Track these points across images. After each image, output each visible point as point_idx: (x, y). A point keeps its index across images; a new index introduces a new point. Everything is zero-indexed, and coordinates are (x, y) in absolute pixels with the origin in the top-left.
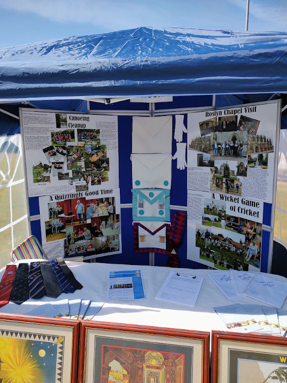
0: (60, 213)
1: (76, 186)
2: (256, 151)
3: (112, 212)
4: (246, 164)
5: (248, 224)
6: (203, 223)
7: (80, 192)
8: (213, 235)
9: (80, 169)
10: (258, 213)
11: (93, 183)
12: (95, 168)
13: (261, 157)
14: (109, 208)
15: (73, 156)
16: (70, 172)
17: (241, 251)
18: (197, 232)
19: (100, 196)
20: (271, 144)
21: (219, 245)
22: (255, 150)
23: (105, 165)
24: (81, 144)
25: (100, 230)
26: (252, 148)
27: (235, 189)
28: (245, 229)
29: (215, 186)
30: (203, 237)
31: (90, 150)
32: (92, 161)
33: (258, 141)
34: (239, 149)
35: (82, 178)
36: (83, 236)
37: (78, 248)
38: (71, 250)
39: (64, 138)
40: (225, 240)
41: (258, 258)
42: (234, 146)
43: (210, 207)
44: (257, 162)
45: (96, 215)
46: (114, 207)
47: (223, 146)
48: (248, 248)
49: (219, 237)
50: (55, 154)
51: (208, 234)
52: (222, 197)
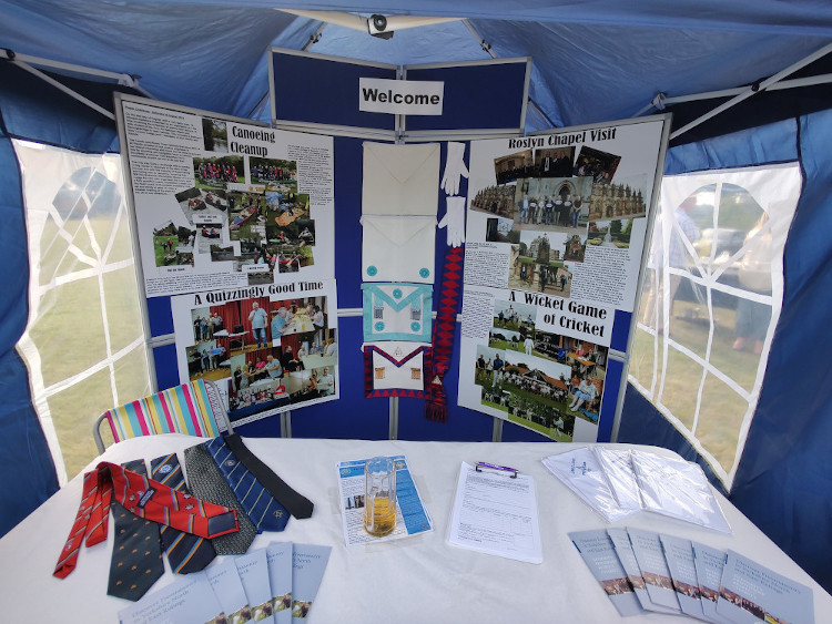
0: (217, 328)
1: (250, 275)
2: (608, 215)
3: (321, 324)
4: (583, 238)
5: (580, 348)
6: (491, 344)
7: (259, 286)
8: (507, 364)
9: (255, 240)
10: (602, 328)
11: (283, 269)
12: (287, 239)
13: (616, 226)
14: (316, 317)
15: (242, 213)
16: (237, 246)
17: (562, 393)
18: (479, 360)
19: (297, 294)
20: (641, 202)
21: (519, 382)
22: (604, 214)
23: (306, 235)
24: (258, 188)
25: (297, 359)
26: (598, 210)
27: (559, 284)
28: (572, 357)
29: (518, 277)
30: (490, 368)
31: (276, 203)
32: (281, 225)
33: (613, 196)
34: (572, 210)
35: (261, 259)
36: (266, 371)
37: (256, 395)
38: (241, 399)
39: (221, 172)
40: (530, 374)
41: (596, 407)
42: (562, 205)
43: (506, 316)
44: (608, 236)
45: (290, 331)
46: (325, 316)
47: (541, 205)
48: (577, 389)
49: (520, 369)
50: (201, 207)
51: (498, 364)
52: (529, 299)
